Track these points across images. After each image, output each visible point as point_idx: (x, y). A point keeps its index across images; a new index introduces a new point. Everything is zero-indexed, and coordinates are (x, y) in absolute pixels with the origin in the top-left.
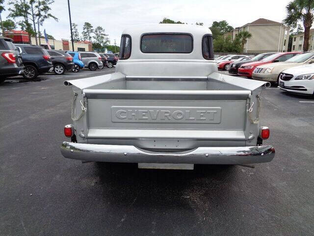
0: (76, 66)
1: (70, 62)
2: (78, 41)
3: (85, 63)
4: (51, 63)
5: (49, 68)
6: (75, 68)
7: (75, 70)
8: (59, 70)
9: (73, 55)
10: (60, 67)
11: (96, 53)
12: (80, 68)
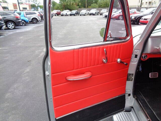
0: (23, 21)
1: (18, 19)
2: (22, 3)
3: (29, 19)
4: (3, 22)
5: (2, 26)
6: (23, 23)
7: (23, 25)
8: (11, 26)
9: (20, 14)
10: (11, 24)
11: (36, 12)
12: (26, 23)
